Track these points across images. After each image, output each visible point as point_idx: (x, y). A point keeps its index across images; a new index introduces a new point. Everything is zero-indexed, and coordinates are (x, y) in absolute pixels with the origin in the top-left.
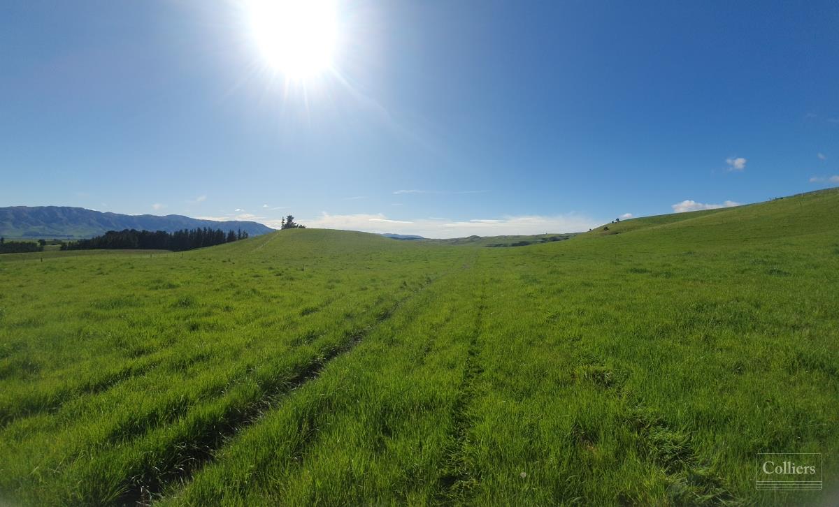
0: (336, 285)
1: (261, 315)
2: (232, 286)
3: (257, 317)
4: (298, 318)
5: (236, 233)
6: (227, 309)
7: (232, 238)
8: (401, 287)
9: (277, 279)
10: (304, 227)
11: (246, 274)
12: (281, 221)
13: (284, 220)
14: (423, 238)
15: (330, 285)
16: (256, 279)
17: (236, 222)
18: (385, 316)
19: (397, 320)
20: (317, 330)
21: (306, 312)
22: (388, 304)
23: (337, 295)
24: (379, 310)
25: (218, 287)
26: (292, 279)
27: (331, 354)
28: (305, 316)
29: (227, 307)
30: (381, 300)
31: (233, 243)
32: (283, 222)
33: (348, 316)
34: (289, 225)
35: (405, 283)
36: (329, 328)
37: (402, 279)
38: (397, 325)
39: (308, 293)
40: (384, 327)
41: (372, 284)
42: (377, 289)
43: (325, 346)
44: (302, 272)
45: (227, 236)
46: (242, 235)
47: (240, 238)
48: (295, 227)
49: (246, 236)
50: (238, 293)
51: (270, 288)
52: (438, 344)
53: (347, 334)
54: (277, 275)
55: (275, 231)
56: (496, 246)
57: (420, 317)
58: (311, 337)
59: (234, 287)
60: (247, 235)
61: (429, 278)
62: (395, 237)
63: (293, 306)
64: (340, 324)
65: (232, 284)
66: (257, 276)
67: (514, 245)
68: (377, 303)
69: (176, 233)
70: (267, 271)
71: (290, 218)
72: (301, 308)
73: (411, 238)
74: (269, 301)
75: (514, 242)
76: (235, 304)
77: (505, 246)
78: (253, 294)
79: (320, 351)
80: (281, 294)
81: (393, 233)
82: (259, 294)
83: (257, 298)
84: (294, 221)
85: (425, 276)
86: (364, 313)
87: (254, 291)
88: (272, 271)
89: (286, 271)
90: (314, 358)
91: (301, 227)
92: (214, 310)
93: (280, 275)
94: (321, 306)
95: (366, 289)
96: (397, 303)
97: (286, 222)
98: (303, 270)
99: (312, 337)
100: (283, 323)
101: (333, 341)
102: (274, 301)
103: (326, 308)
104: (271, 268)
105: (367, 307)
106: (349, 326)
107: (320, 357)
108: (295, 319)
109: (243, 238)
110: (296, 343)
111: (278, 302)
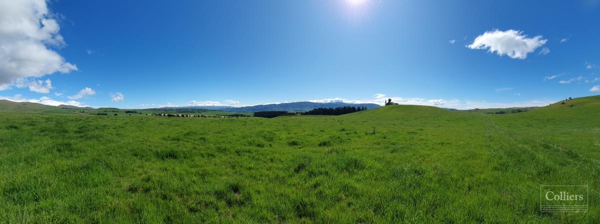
10: (398, 104)
14: (456, 110)
34: (389, 103)
47: (362, 110)
48: (393, 104)
55: (382, 106)
69: (336, 109)
84: (392, 101)
97: (387, 102)
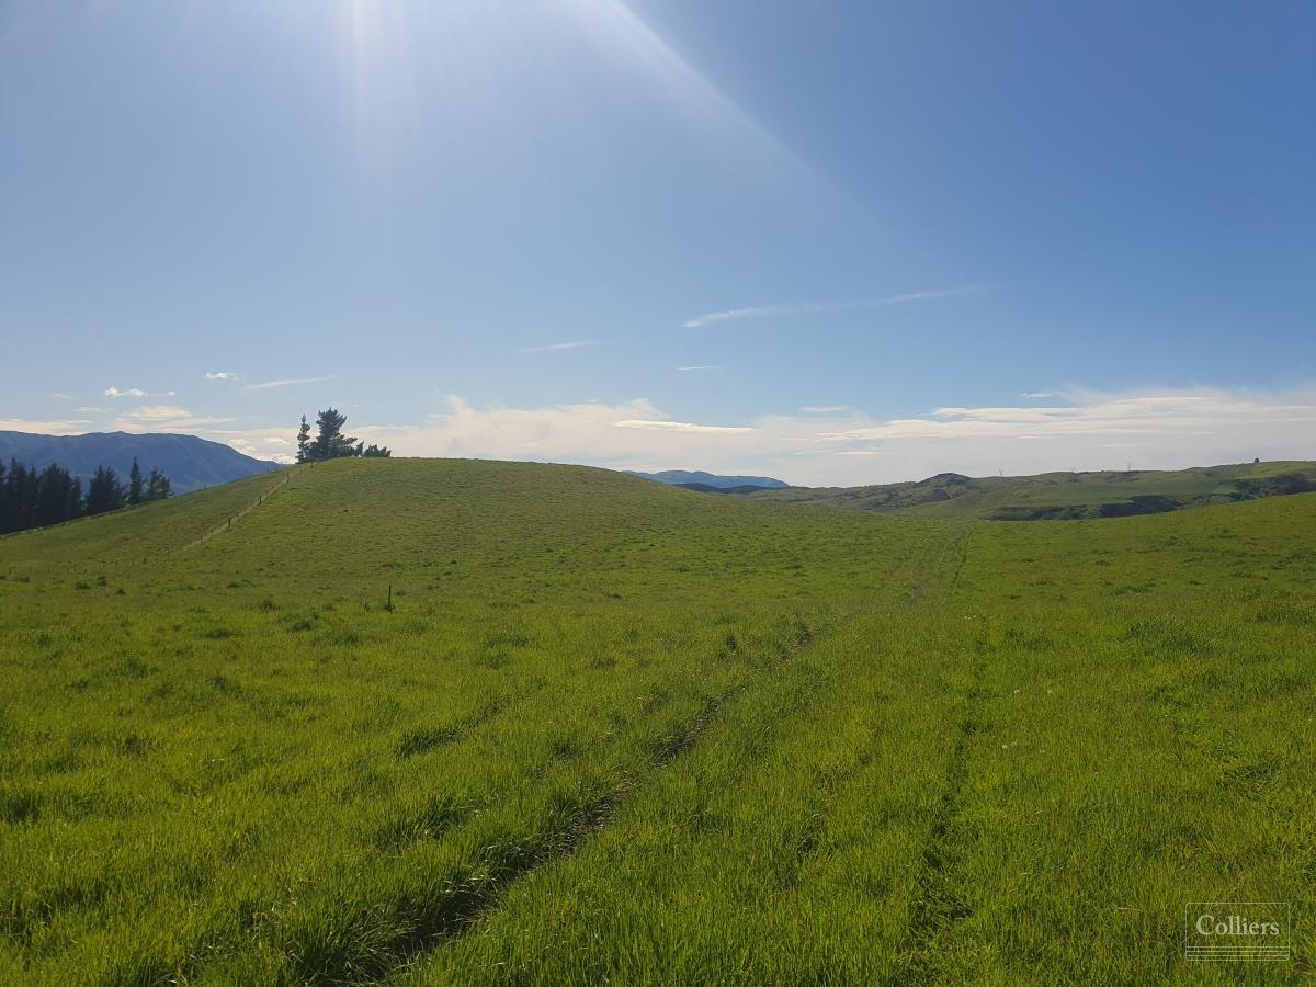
0: (514, 652)
1: (258, 762)
2: (136, 669)
3: (246, 768)
4: (388, 765)
5: (124, 479)
6: (132, 745)
7: (105, 496)
8: (722, 656)
9: (299, 643)
10: (384, 454)
11: (177, 628)
12: (298, 431)
13: (305, 428)
14: (780, 487)
15: (494, 652)
16: (219, 644)
17: (119, 438)
18: (677, 746)
19: (713, 757)
20: (461, 794)
21: (417, 744)
22: (683, 709)
23: (522, 683)
24: (658, 727)
25: (86, 674)
26: (352, 640)
27: (513, 863)
28: (416, 757)
29: (131, 741)
30: (660, 698)
31: (107, 518)
32: (303, 437)
33: (563, 750)
34: (327, 445)
35: (732, 643)
36: (501, 789)
37: (724, 628)
38: (714, 771)
39: (414, 683)
40: (675, 779)
41: (630, 647)
42: (646, 664)
43: (492, 841)
44: (385, 615)
45: (86, 490)
46: (146, 487)
47: (136, 499)
48: (351, 452)
49: (161, 489)
50: (163, 692)
51: (276, 673)
52: (836, 830)
53: (562, 802)
54: (296, 629)
55: (274, 470)
56: (1038, 515)
57: (782, 749)
58: (442, 818)
59: (143, 673)
60: (165, 484)
61: (804, 627)
62: (699, 485)
63: (365, 727)
64: (537, 775)
65: (132, 665)
66: (222, 634)
67: (1110, 511)
68: (649, 709)
70: (257, 618)
71: (331, 421)
72: (396, 735)
73: (746, 488)
74: (279, 714)
75: (1110, 498)
76: (158, 729)
77: (1075, 513)
78: (218, 695)
79: (477, 856)
80: (319, 691)
81: (692, 470)
82: (238, 692)
83: (234, 707)
84: (345, 432)
85: (792, 619)
86: (610, 739)
87: (220, 682)
88: (272, 615)
89: (326, 614)
90: (459, 877)
91: (374, 452)
92: (84, 753)
93: (307, 626)
94: (468, 721)
95: (612, 663)
96: (712, 706)
97: (314, 434)
98: (389, 608)
99: (445, 816)
100: (341, 780)
101: (517, 826)
102: (298, 714)
103: (483, 728)
104: (268, 606)
105: (618, 720)
106: (566, 779)
107: (480, 874)
108: (380, 768)
109: (152, 496)
110: (394, 836)
111: (312, 719)
